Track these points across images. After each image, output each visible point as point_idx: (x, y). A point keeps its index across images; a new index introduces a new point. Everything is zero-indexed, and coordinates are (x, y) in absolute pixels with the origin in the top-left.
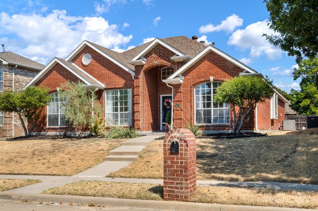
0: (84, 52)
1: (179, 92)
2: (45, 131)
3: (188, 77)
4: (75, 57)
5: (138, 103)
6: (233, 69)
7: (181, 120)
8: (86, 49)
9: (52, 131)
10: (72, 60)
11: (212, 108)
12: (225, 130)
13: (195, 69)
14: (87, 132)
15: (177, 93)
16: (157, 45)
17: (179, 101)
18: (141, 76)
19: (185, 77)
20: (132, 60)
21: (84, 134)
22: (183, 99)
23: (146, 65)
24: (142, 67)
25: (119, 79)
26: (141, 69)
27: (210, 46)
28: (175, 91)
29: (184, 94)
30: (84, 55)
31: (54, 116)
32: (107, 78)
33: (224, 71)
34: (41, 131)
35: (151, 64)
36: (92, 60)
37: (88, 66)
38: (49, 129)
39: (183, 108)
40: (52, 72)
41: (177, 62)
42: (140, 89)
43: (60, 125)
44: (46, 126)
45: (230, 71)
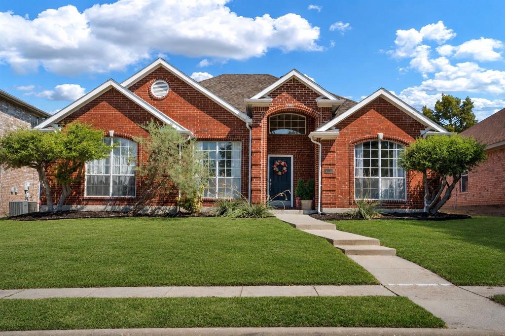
0: (156, 77)
1: (331, 152)
2: (79, 203)
3: (345, 130)
4: (138, 83)
5: (258, 165)
6: (411, 125)
7: (334, 192)
8: (160, 73)
9: (96, 205)
10: (131, 87)
11: (380, 177)
12: (399, 208)
13: (355, 119)
14: (168, 208)
15: (328, 152)
16: (291, 80)
17: (331, 165)
18: (264, 123)
19: (340, 130)
20: (251, 99)
21: (163, 210)
22: (337, 162)
23: (272, 108)
24: (266, 111)
25: (220, 125)
26: (263, 113)
27: (381, 90)
28: (324, 150)
29: (339, 155)
30: (155, 81)
31: (98, 178)
32: (198, 123)
33: (399, 127)
34: (72, 204)
35: (280, 107)
36: (169, 91)
37: (162, 100)
38: (89, 200)
39: (338, 174)
40: (99, 103)
41: (322, 108)
42: (262, 143)
43: (113, 195)
44: (83, 195)
45: (407, 127)
